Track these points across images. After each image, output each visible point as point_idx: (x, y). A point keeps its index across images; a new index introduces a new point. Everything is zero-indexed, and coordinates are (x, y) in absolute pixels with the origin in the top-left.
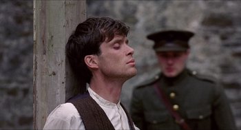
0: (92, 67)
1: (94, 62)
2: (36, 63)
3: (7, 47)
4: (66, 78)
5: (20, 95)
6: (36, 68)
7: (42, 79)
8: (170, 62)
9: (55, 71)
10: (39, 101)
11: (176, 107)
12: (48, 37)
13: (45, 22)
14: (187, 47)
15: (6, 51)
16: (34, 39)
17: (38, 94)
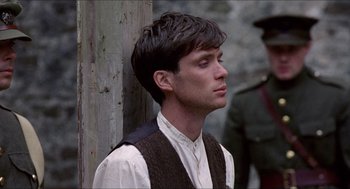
0: (164, 88)
1: (166, 81)
2: (81, 75)
3: (44, 48)
4: (124, 96)
5: (63, 116)
6: (81, 82)
7: (90, 98)
8: (284, 58)
9: (108, 86)
10: (86, 130)
11: (286, 119)
12: (98, 38)
13: (94, 17)
14: (308, 38)
15: (42, 53)
16: (79, 41)
17: (85, 119)
